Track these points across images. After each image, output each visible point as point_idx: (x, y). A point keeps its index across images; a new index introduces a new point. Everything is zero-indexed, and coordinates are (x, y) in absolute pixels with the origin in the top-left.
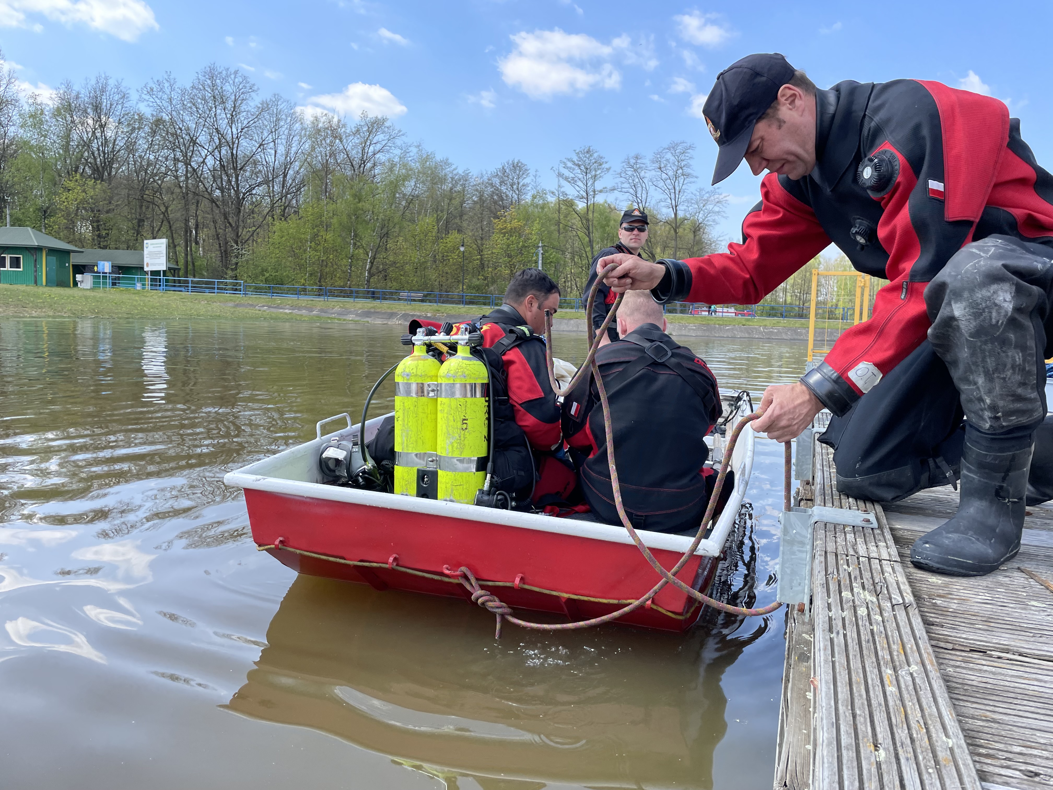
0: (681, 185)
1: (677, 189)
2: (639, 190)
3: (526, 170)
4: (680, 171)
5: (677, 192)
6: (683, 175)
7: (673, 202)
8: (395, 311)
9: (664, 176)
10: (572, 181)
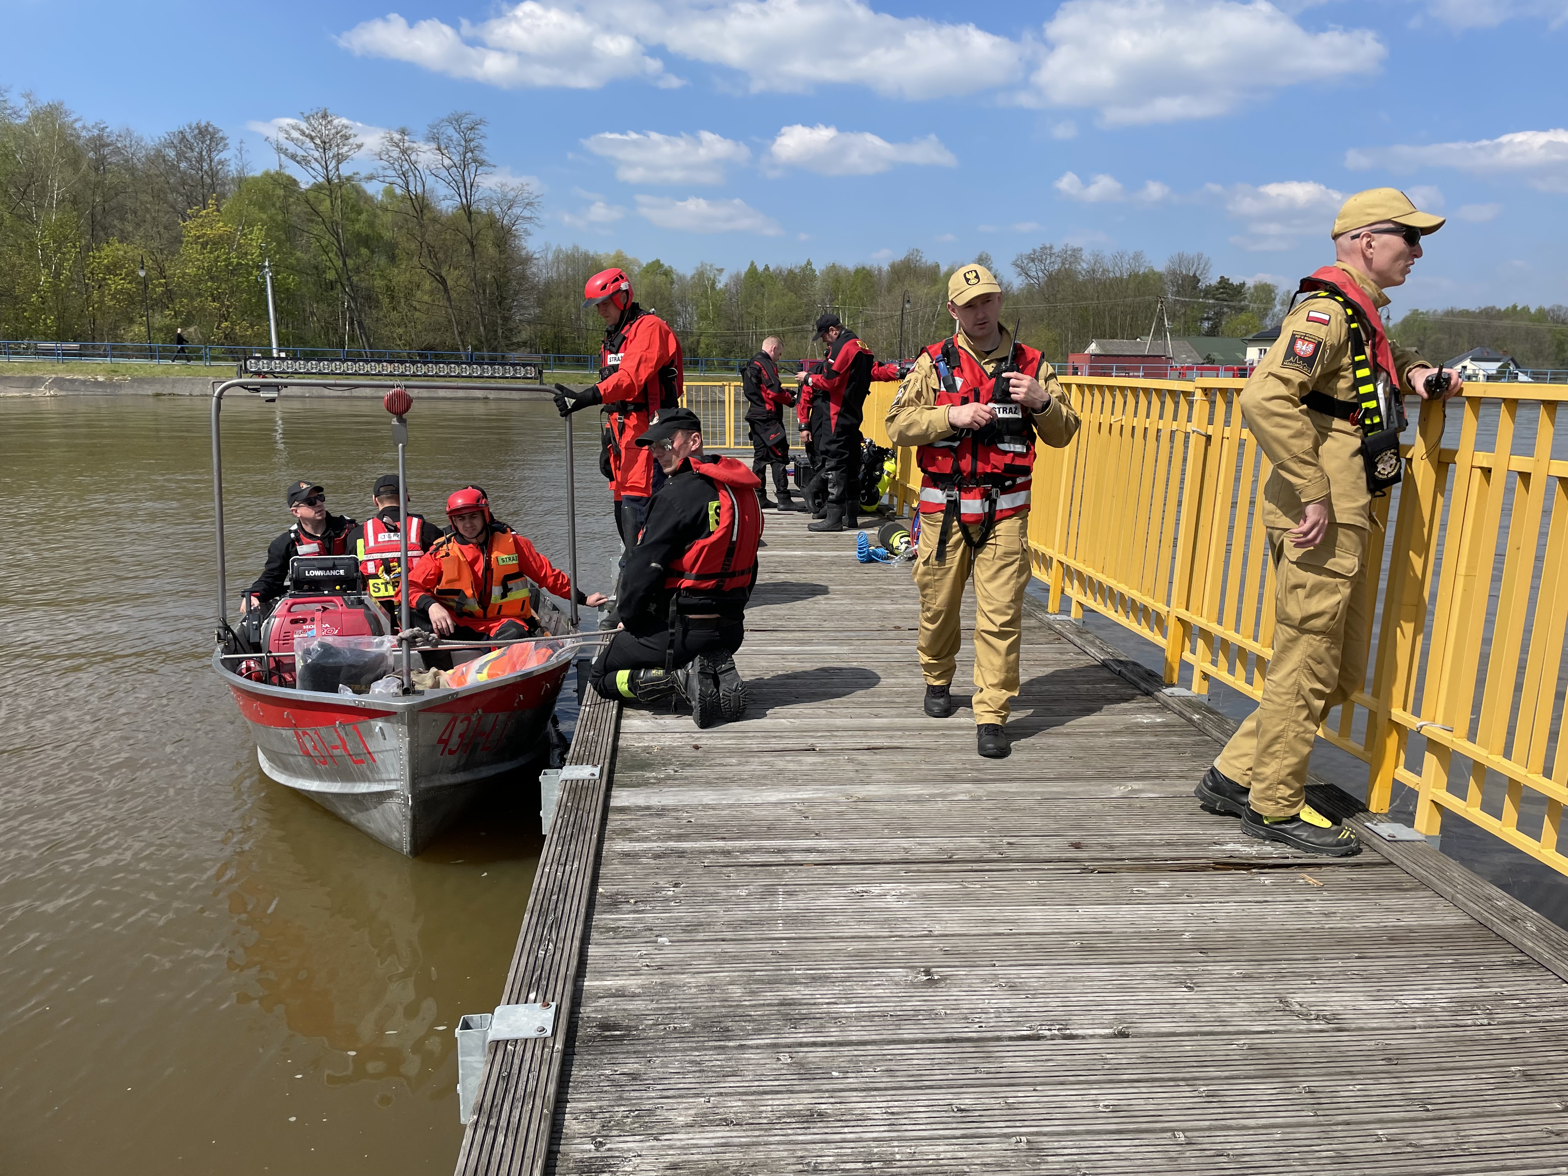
0: (473, 176)
1: (468, 181)
2: (411, 179)
3: (222, 138)
4: (469, 155)
5: (468, 186)
6: (475, 161)
7: (464, 201)
8: (37, 374)
9: (447, 162)
10: (303, 162)
